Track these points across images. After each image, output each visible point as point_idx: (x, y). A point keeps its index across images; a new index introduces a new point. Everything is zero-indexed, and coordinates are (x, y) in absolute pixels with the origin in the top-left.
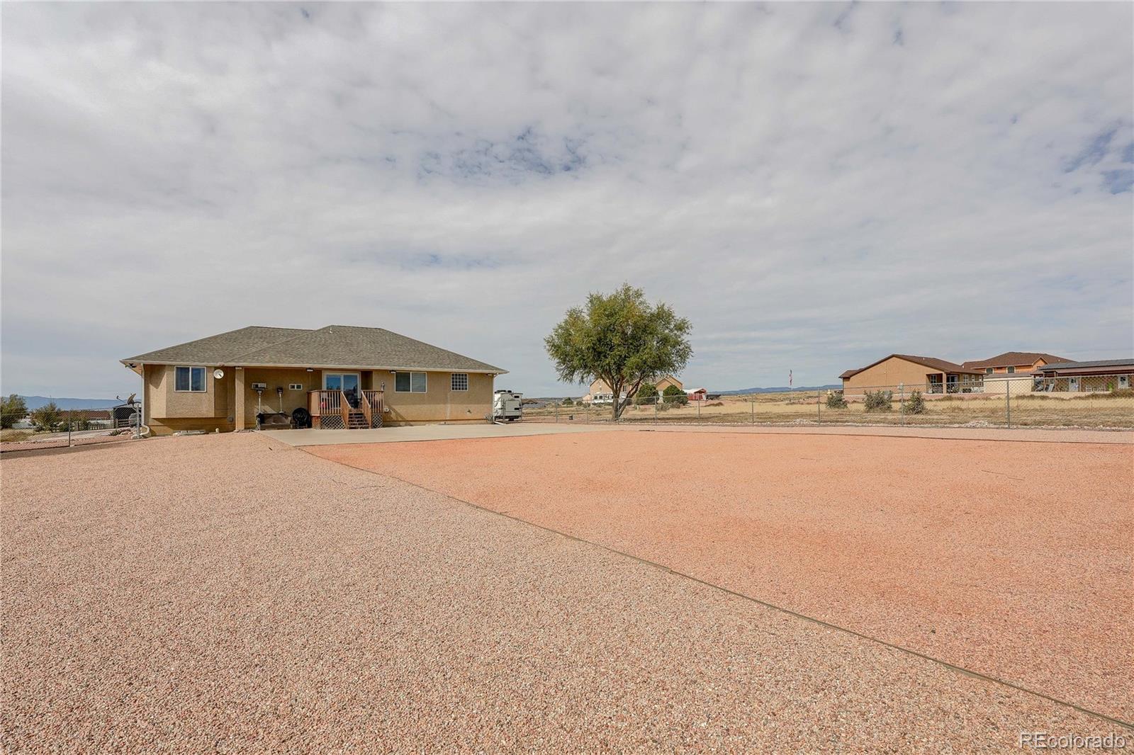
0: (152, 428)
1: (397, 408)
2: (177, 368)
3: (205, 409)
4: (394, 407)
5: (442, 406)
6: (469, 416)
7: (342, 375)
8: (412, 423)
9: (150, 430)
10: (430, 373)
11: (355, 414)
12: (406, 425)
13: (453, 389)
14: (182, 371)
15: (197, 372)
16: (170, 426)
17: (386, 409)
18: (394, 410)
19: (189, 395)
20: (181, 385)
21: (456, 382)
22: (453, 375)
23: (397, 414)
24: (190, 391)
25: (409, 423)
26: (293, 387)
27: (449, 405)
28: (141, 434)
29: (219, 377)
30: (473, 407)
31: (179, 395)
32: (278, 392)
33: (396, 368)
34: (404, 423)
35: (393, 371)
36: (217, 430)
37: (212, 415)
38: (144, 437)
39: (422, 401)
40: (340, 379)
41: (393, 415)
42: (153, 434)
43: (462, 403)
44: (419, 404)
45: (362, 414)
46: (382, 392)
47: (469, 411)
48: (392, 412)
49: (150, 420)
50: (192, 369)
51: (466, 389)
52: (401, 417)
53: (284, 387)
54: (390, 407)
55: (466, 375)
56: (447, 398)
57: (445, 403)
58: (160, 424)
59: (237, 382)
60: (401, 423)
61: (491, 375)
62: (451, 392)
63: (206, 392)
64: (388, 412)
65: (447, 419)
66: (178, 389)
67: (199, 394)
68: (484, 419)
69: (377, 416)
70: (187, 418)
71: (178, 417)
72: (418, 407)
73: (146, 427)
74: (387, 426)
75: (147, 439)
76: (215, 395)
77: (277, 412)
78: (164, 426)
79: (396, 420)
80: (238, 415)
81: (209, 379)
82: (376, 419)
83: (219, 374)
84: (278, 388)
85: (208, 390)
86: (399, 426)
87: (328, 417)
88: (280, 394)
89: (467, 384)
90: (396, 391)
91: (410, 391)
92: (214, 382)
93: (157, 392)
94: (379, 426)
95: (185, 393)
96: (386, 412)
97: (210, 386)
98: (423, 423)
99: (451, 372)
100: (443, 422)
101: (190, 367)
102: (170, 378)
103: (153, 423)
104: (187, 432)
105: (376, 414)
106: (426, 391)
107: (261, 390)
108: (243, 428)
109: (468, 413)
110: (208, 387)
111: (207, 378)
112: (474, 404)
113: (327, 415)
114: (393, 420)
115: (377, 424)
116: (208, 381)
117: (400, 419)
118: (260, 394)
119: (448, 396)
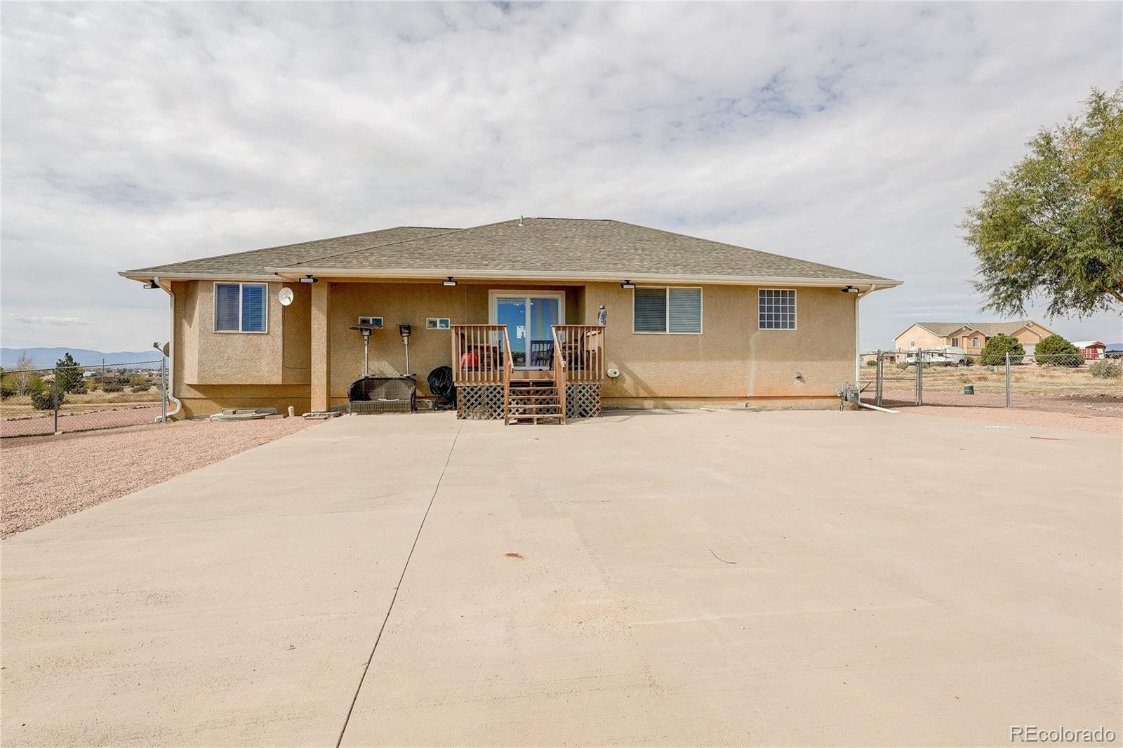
0: (187, 403)
1: (637, 368)
2: (219, 286)
3: (265, 368)
4: (629, 365)
5: (737, 363)
6: (798, 388)
7: (528, 296)
8: (669, 403)
9: (183, 406)
10: (707, 287)
11: (536, 384)
12: (657, 408)
13: (762, 325)
14: (227, 290)
15: (254, 295)
17: (612, 370)
18: (631, 373)
19: (238, 341)
20: (225, 321)
21: (770, 309)
22: (762, 293)
23: (638, 382)
24: (240, 331)
25: (663, 402)
26: (434, 323)
27: (753, 364)
28: (168, 414)
29: (287, 302)
30: (807, 368)
31: (219, 338)
32: (401, 333)
33: (635, 277)
34: (653, 403)
35: (628, 282)
36: (290, 409)
37: (277, 379)
38: (173, 418)
39: (692, 353)
40: (523, 307)
41: (628, 385)
42: (188, 414)
43: (783, 359)
44: (686, 360)
45: (551, 384)
46: (600, 328)
47: (799, 378)
48: (627, 377)
49: (184, 387)
50: (245, 289)
51: (792, 325)
52: (646, 388)
53: (416, 322)
54: (622, 367)
55: (792, 293)
56: (748, 346)
57: (743, 358)
58: (199, 395)
59: (314, 311)
60: (648, 404)
61: (857, 291)
62: (758, 333)
63: (268, 334)
64: (616, 378)
65: (748, 395)
66: (218, 326)
67: (255, 337)
68: (836, 397)
69: (589, 386)
70: (235, 385)
71: (217, 383)
72: (682, 365)
73: (176, 400)
74: (614, 408)
75: (177, 423)
76: (283, 339)
77: (401, 375)
78: (204, 399)
79: (635, 396)
80: (314, 381)
81: (272, 308)
82: (580, 395)
83: (286, 297)
84: (400, 327)
85: (271, 328)
86: (642, 410)
87: (476, 390)
88: (406, 339)
89: (796, 313)
90: (636, 330)
91: (665, 331)
92: (280, 314)
93: (192, 334)
94: (591, 413)
95: (230, 336)
96: (613, 378)
97: (274, 321)
98: (694, 403)
99: (757, 287)
100: (742, 404)
101: (241, 284)
102: (205, 305)
103: (186, 393)
104: (234, 413)
105: (586, 383)
106: (702, 330)
107: (367, 330)
108: (324, 409)
109: (798, 381)
110: (272, 324)
111: (269, 305)
112: (811, 360)
113: (474, 385)
114: (627, 395)
115: (587, 406)
116: (271, 311)
117: (643, 394)
118: (366, 338)
119: (752, 342)
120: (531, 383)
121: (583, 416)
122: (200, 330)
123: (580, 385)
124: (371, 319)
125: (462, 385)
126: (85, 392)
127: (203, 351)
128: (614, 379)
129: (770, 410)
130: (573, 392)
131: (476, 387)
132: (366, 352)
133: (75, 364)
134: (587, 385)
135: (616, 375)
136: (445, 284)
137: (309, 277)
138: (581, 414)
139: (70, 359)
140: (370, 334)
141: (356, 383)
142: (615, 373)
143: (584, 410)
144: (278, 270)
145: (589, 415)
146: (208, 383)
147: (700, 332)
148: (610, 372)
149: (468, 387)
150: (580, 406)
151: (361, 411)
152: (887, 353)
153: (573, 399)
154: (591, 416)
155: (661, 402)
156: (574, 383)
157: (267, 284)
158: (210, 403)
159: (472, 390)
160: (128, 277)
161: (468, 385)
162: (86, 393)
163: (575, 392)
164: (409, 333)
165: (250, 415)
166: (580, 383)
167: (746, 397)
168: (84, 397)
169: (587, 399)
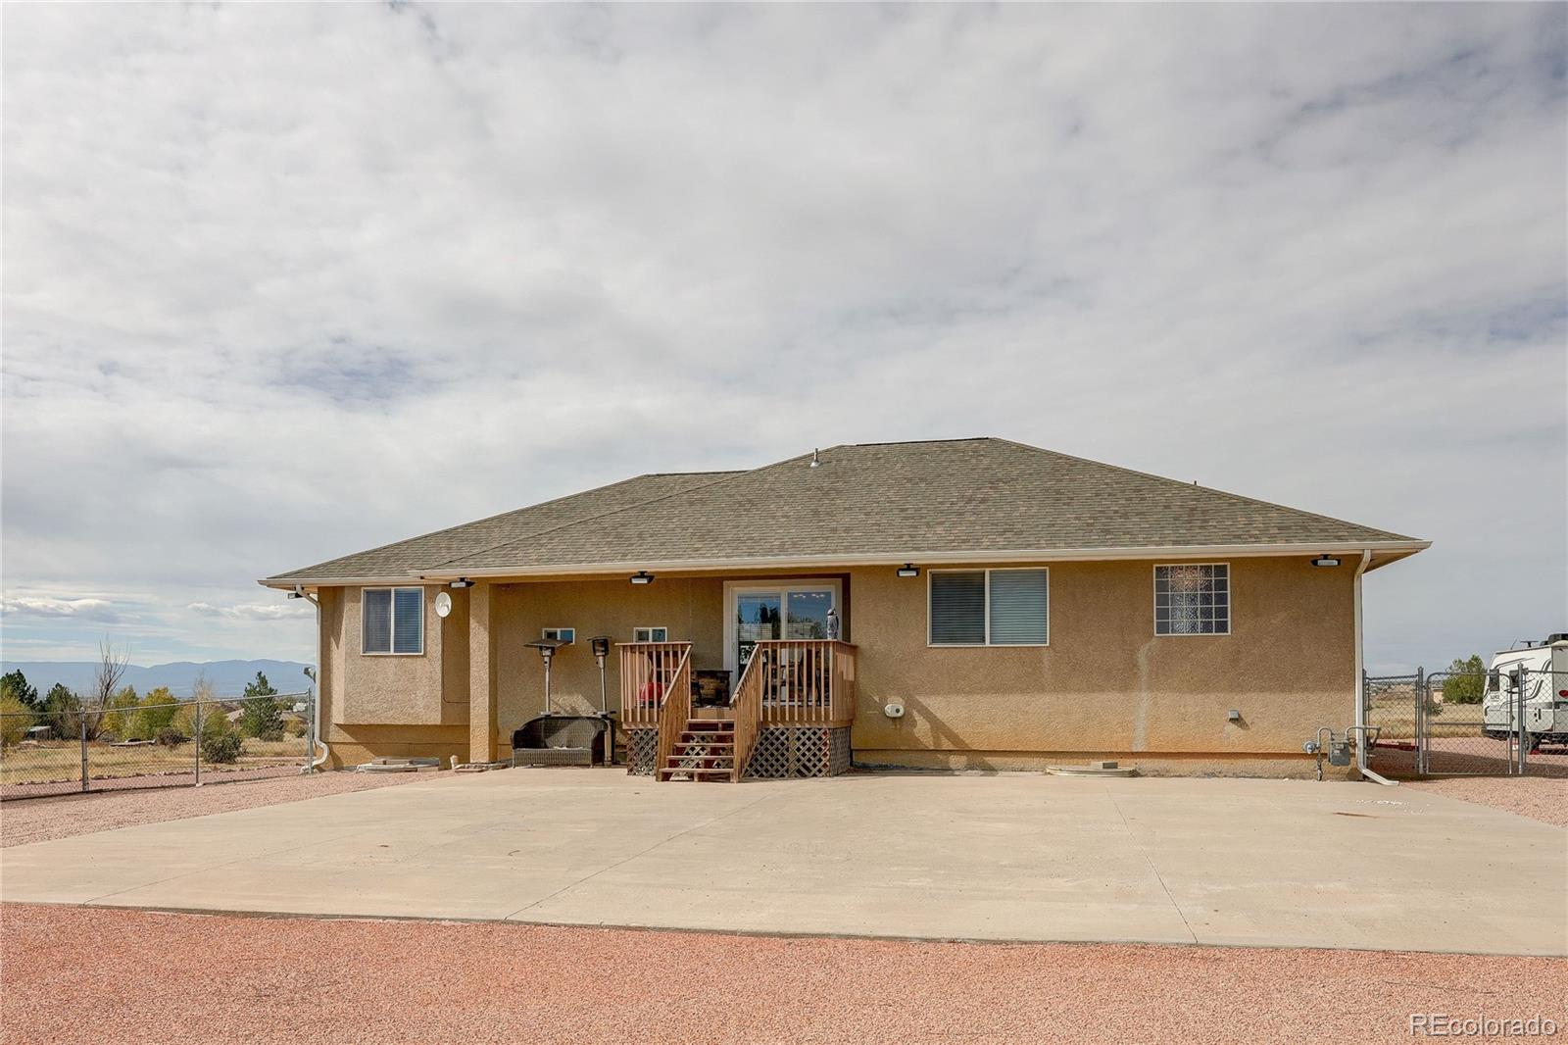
0: (336, 748)
1: (936, 704)
2: (368, 593)
3: (421, 703)
4: (922, 700)
5: (1112, 698)
6: (1234, 738)
7: (784, 588)
8: (991, 760)
9: (331, 752)
10: (1058, 567)
12: (971, 767)
13: (1162, 628)
14: (377, 597)
15: (408, 603)
16: (366, 744)
17: (893, 706)
18: (924, 712)
19: (390, 667)
20: (375, 640)
21: (1177, 600)
22: (1162, 571)
23: (937, 726)
24: (392, 653)
25: (981, 760)
26: (644, 635)
27: (1143, 696)
28: (314, 763)
29: (445, 612)
30: (1252, 704)
31: (368, 662)
32: (595, 651)
34: (963, 759)
35: (908, 566)
36: (453, 759)
37: (436, 718)
38: (320, 769)
39: (1031, 682)
41: (922, 729)
42: (336, 764)
43: (1204, 686)
44: (1023, 691)
47: (1237, 720)
48: (917, 717)
49: (332, 728)
50: (397, 596)
51: (1222, 627)
52: (952, 736)
53: (611, 635)
54: (910, 703)
55: (1221, 571)
56: (1134, 665)
57: (1126, 686)
58: (349, 739)
59: (473, 624)
60: (955, 761)
61: (1336, 563)
62: (1154, 642)
63: (424, 656)
64: (900, 718)
65: (1134, 750)
66: (367, 647)
67: (409, 660)
68: (1304, 756)
69: (812, 731)
70: (385, 725)
71: (366, 723)
72: (1015, 700)
73: (323, 745)
74: (897, 767)
75: (324, 774)
76: (443, 662)
77: (594, 713)
78: (355, 744)
79: (932, 748)
80: (473, 722)
81: (429, 620)
82: (798, 744)
83: (443, 607)
84: (593, 642)
85: (428, 648)
86: (945, 770)
87: (651, 734)
88: (601, 659)
89: (1229, 606)
90: (933, 641)
91: (984, 641)
92: (439, 628)
93: (338, 656)
94: (814, 770)
95: (381, 659)
96: (894, 719)
97: (432, 638)
98: (1035, 761)
99: (1152, 562)
100: (1098, 764)
101: (393, 589)
102: (353, 617)
103: (336, 736)
104: (385, 763)
105: (807, 726)
106: (1048, 641)
107: (548, 648)
108: (486, 759)
109: (1233, 727)
110: (429, 642)
111: (426, 616)
112: (1262, 690)
113: (649, 727)
114: (921, 747)
115: (809, 760)
116: (428, 623)
117: (946, 745)
118: (547, 659)
119: (1142, 658)
120: (720, 725)
121: (803, 776)
122: (346, 654)
123: (798, 729)
124: (559, 630)
125: (633, 727)
126: (279, 739)
127: (350, 680)
128: (898, 722)
129: (1180, 776)
130: (787, 739)
131: (652, 730)
132: (547, 680)
133: (271, 690)
134: (809, 729)
135: (899, 715)
136: (635, 581)
137: (462, 580)
138: (799, 771)
139: (263, 681)
140: (553, 653)
141: (529, 724)
142: (898, 711)
143: (804, 766)
144: (423, 573)
145: (812, 774)
146: (356, 722)
147: (1046, 642)
148: (889, 709)
149: (641, 730)
150: (799, 760)
151: (531, 763)
152: (1439, 674)
153: (787, 750)
154: (815, 775)
155: (978, 759)
156: (789, 726)
157: (423, 587)
158: (361, 749)
159: (647, 733)
160: (268, 586)
161: (641, 727)
162: (282, 741)
163: (790, 739)
164: (606, 651)
165: (402, 766)
166: (798, 726)
167: (1132, 753)
168: (276, 746)
169: (809, 750)
